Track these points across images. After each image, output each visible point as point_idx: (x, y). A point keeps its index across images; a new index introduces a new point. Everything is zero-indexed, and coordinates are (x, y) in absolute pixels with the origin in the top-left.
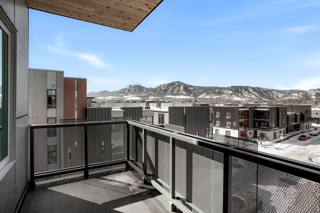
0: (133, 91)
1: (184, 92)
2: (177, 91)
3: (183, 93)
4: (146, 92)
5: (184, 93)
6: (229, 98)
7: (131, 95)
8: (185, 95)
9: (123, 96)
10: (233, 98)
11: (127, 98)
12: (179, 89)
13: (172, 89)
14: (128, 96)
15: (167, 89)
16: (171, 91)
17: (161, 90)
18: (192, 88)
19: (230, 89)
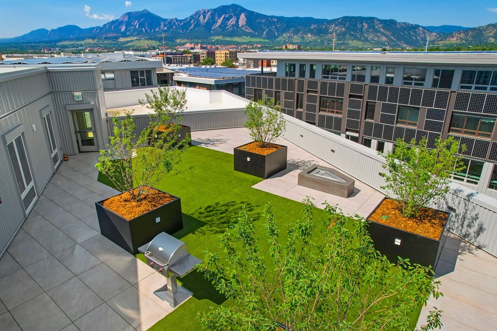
0: (137, 26)
1: (248, 28)
2: (233, 25)
3: (247, 30)
4: (166, 28)
5: (249, 30)
6: (340, 42)
7: (134, 36)
8: (252, 36)
9: (117, 38)
10: (346, 42)
11: (128, 42)
12: (237, 22)
13: (222, 23)
14: (129, 39)
15: (211, 21)
16: (220, 27)
17: (198, 24)
18: (263, 21)
19: (341, 23)
